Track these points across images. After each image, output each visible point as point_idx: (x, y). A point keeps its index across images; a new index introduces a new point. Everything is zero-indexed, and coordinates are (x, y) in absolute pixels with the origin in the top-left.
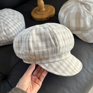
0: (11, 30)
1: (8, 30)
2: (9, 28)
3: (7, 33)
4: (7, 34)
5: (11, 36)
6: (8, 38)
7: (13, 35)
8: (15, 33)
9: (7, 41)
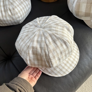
0: (16, 10)
1: (13, 9)
2: (15, 8)
3: (13, 12)
4: (12, 14)
5: (17, 16)
6: (13, 18)
7: (18, 16)
8: (20, 14)
9: (12, 22)
